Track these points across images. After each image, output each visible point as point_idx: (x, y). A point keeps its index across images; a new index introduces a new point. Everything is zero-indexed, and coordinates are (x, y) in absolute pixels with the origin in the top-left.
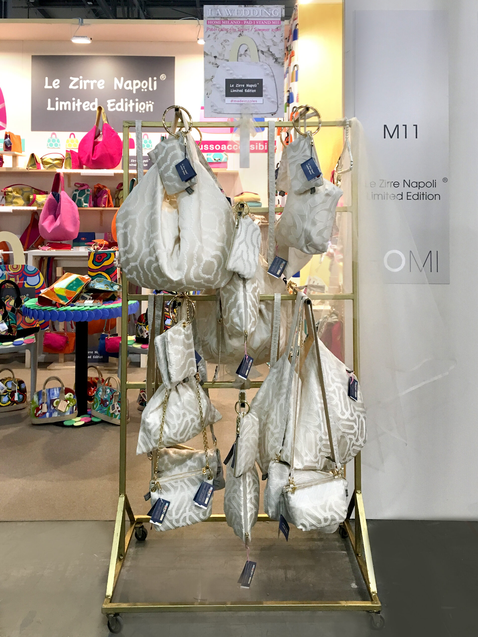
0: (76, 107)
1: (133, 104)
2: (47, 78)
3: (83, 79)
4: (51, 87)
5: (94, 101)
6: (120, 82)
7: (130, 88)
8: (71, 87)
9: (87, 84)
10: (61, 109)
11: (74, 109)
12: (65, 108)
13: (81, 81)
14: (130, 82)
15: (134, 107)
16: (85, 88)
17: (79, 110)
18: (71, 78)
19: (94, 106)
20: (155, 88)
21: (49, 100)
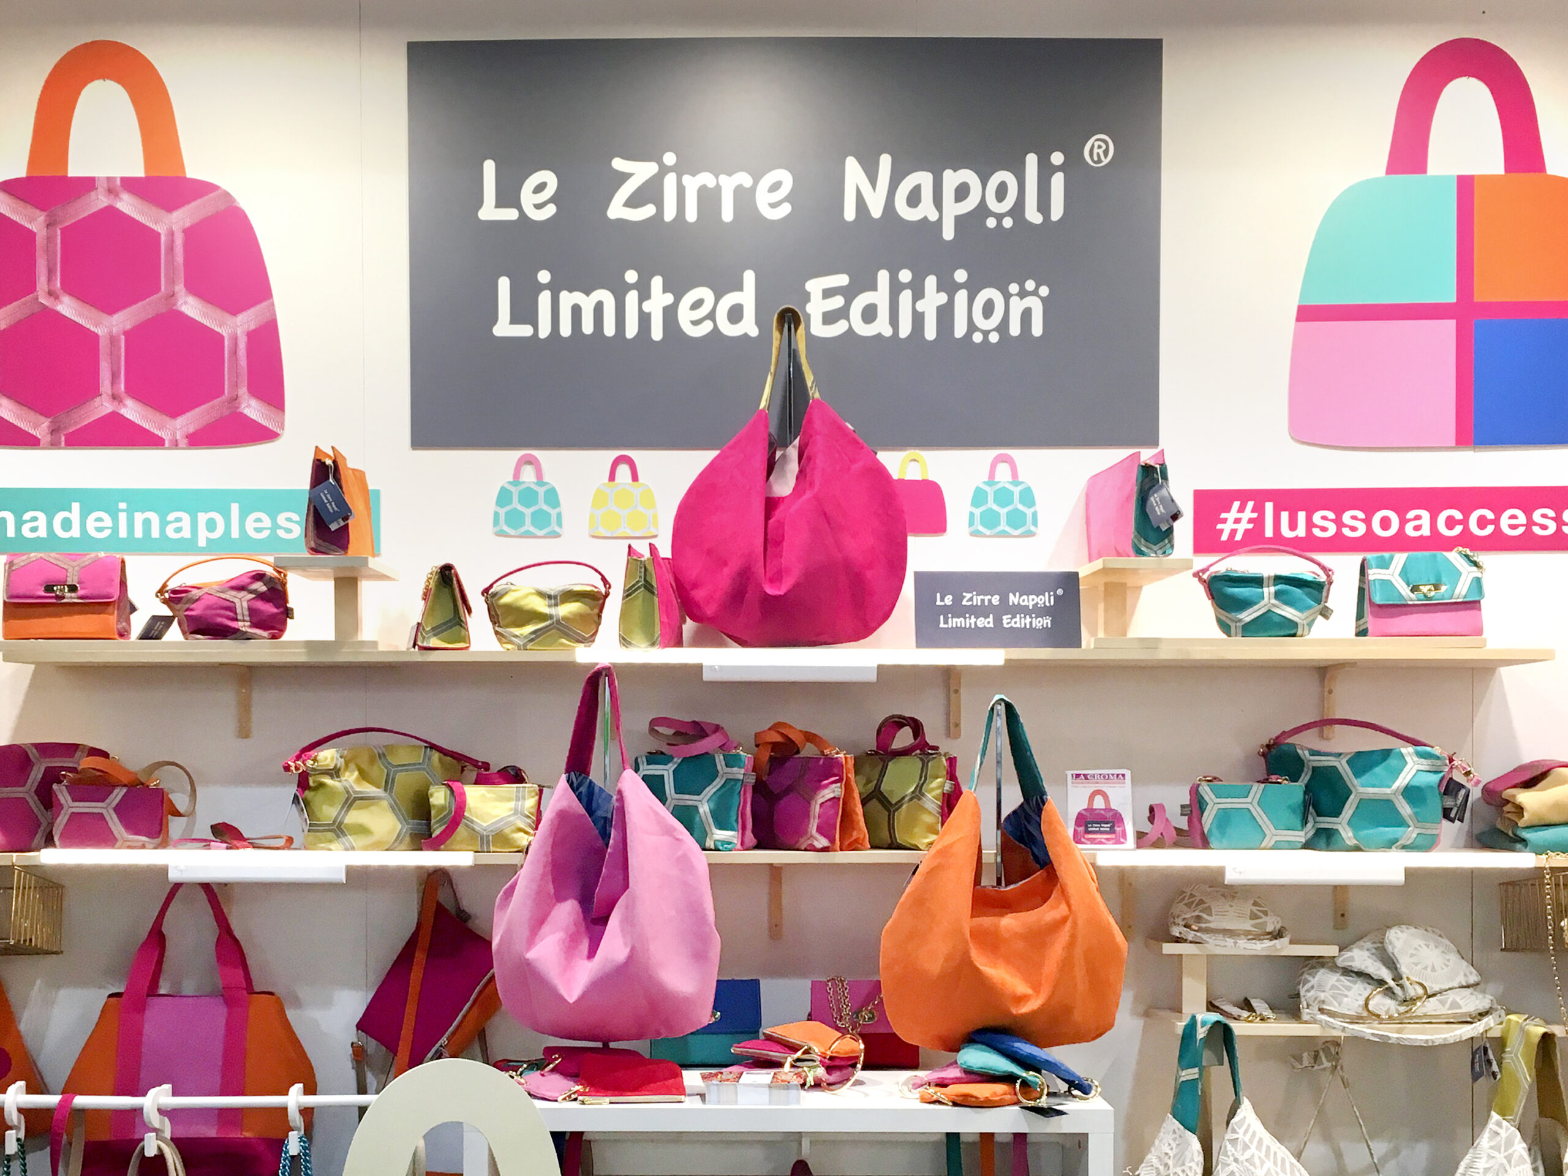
0: (645, 319)
1: (943, 298)
2: (489, 168)
3: (680, 170)
4: (511, 214)
5: (740, 288)
6: (873, 181)
7: (926, 210)
8: (617, 210)
9: (703, 191)
10: (566, 330)
11: (632, 330)
12: (588, 328)
13: (670, 182)
14: (923, 179)
15: (945, 314)
16: (691, 215)
17: (657, 333)
18: (619, 164)
19: (735, 314)
20: (1056, 214)
21: (504, 284)
